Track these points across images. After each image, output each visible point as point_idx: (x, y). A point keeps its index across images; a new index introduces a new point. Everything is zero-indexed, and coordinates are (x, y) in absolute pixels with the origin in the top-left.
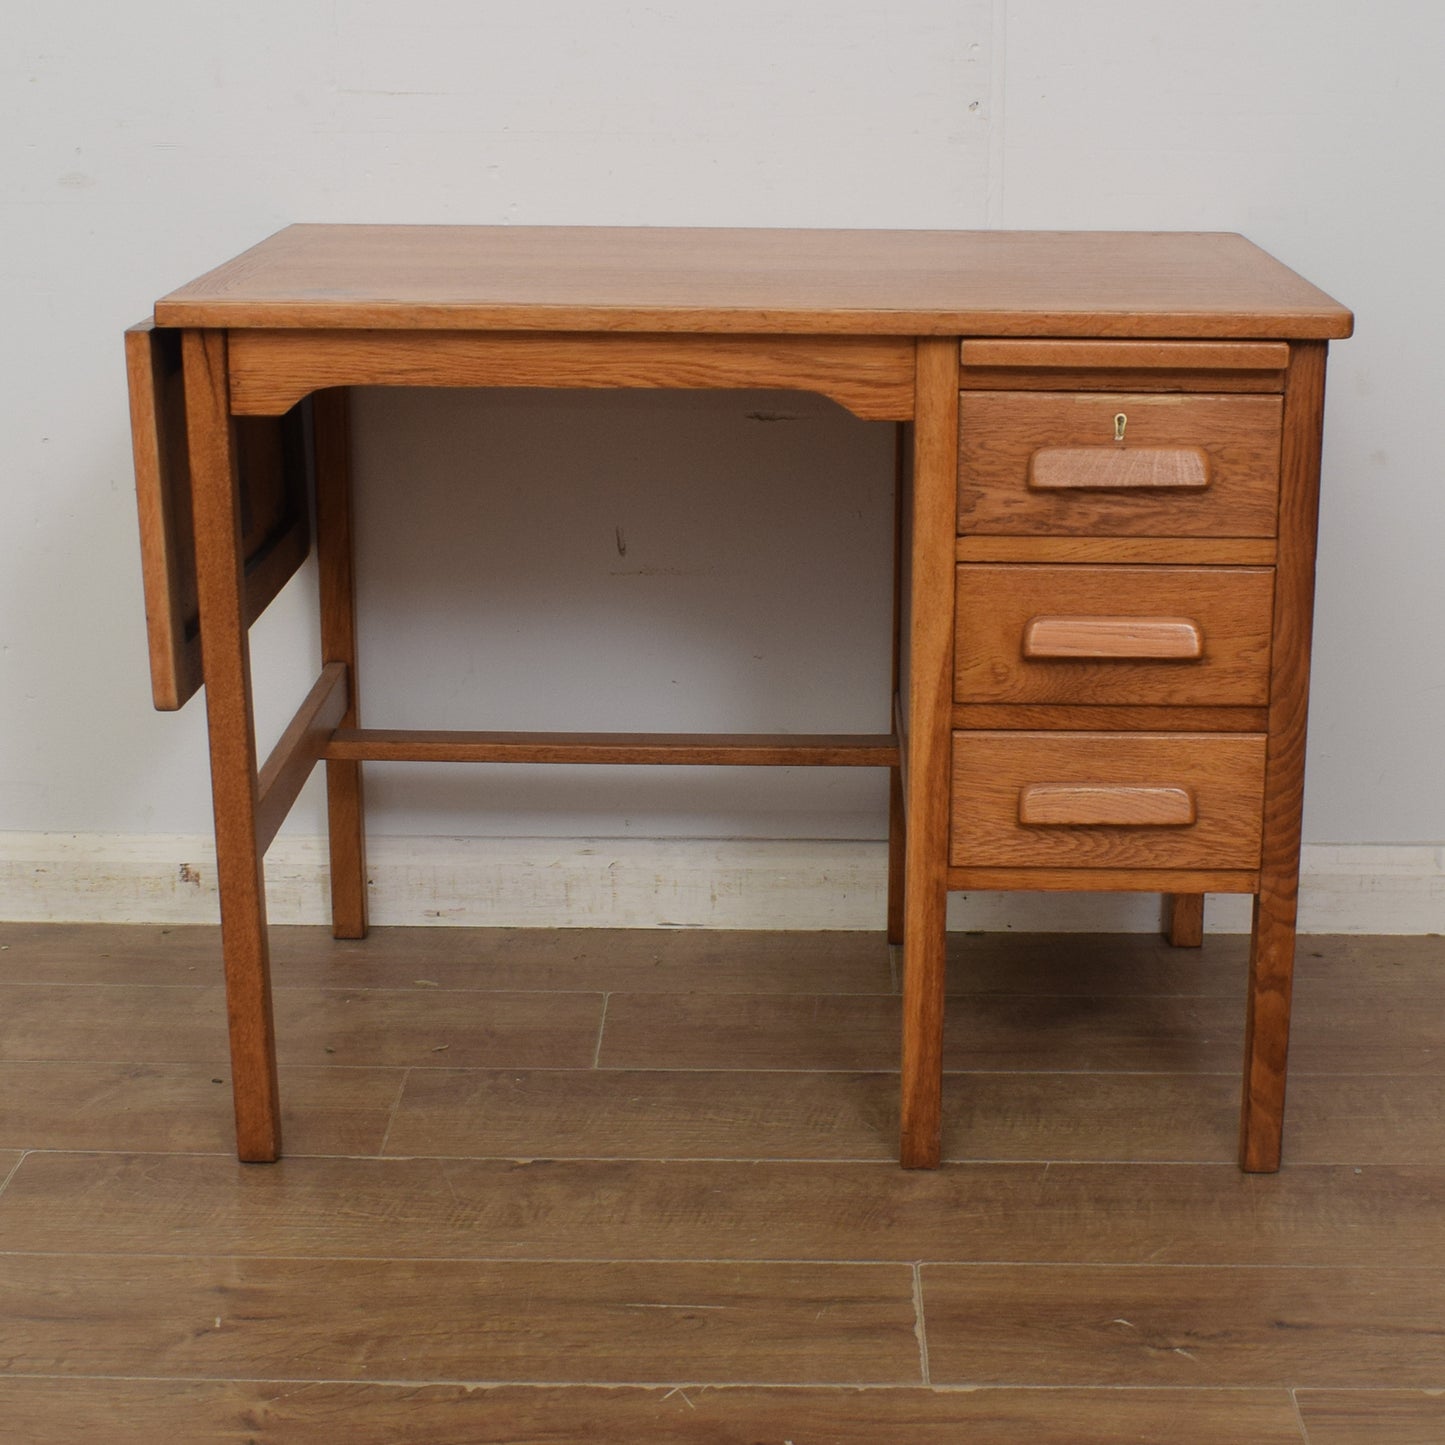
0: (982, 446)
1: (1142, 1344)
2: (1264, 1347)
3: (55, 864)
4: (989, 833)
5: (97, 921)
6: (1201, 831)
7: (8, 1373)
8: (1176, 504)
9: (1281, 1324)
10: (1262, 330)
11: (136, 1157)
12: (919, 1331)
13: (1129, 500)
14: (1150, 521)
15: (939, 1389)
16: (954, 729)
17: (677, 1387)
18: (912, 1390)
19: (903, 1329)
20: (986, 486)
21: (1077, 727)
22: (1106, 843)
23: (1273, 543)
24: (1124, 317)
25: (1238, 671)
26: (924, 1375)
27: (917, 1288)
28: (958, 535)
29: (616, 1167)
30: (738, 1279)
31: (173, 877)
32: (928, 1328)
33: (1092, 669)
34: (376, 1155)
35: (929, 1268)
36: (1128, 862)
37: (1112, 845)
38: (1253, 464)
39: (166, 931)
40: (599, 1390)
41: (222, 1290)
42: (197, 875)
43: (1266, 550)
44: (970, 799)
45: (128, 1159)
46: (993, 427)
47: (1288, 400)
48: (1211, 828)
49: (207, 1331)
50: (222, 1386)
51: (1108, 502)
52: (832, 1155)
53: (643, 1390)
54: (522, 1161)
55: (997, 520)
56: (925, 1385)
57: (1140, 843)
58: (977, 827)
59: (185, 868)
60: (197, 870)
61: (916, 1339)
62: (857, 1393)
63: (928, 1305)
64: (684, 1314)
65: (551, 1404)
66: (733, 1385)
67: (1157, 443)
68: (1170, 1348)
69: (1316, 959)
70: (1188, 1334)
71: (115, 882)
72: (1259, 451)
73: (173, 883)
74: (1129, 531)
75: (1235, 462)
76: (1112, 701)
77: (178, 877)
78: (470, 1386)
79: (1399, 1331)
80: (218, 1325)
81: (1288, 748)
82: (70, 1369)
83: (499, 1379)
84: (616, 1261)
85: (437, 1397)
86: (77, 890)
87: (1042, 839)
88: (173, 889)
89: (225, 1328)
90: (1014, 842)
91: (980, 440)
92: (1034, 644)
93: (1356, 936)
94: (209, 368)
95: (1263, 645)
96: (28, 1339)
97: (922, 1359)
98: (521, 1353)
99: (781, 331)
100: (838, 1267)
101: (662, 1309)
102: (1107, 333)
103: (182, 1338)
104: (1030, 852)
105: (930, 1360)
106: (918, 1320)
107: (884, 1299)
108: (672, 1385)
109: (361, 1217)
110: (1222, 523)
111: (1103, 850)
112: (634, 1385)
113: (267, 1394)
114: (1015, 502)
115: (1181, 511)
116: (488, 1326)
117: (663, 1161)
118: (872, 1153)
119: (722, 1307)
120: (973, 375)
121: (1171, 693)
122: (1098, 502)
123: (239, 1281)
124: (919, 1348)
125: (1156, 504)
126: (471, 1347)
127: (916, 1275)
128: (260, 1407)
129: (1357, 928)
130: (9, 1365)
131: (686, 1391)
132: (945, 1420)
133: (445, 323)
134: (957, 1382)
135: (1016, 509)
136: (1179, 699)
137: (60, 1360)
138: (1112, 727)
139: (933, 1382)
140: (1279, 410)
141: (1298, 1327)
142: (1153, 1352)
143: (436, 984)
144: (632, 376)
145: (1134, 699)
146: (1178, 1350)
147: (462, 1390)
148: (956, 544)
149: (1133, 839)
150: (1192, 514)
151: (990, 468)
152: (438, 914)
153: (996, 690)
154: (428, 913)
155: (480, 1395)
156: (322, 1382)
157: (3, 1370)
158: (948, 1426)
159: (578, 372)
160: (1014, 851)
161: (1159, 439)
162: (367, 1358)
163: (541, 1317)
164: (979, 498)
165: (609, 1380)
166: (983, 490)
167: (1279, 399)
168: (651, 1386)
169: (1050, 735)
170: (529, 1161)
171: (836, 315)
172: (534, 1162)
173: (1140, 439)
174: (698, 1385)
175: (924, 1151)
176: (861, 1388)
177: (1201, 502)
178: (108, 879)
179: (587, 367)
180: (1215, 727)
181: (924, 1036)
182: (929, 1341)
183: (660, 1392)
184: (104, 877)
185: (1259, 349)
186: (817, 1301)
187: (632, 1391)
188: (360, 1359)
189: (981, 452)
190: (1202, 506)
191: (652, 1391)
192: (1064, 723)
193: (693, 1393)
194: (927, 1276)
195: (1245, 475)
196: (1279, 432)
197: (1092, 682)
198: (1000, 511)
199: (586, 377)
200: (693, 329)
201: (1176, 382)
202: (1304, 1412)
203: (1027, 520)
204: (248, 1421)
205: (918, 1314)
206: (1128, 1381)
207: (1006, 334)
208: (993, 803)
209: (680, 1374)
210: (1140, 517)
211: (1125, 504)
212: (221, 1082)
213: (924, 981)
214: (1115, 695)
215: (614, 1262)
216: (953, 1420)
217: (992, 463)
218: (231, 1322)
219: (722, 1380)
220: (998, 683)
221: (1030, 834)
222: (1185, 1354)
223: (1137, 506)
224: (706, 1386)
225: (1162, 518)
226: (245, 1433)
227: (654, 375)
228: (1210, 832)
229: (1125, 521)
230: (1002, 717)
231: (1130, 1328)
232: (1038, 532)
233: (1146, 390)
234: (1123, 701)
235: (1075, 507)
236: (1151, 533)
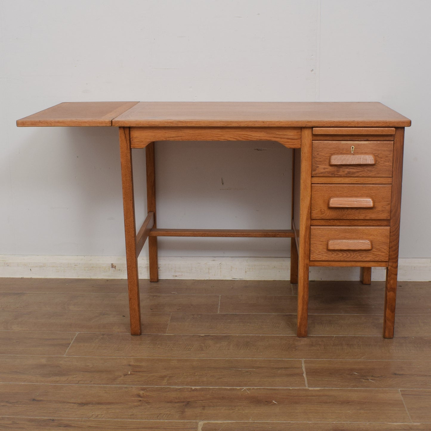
1: (361, 379)
2: (392, 379)
3: (80, 263)
4: (320, 252)
5: (90, 278)
6: (374, 251)
7: (78, 384)
8: (367, 168)
9: (395, 374)
10: (388, 125)
11: (105, 334)
12: (305, 375)
14: (360, 173)
15: (310, 389)
16: (311, 226)
17: (245, 388)
18: (303, 389)
19: (301, 375)
20: (319, 164)
21: (341, 225)
22: (349, 254)
23: (391, 178)
24: (353, 122)
25: (383, 211)
26: (306, 385)
27: (303, 365)
28: (312, 177)
29: (226, 337)
30: (258, 363)
31: (109, 267)
32: (307, 374)
33: (346, 210)
34: (165, 333)
35: (306, 360)
36: (356, 259)
37: (351, 255)
38: (386, 158)
39: (107, 280)
40: (225, 388)
41: (130, 365)
42: (115, 266)
43: (390, 180)
44: (315, 243)
45: (103, 335)
46: (321, 150)
47: (395, 142)
48: (376, 251)
49: (127, 375)
50: (132, 387)
51: (350, 168)
52: (280, 334)
53: (236, 389)
54: (202, 335)
55: (322, 173)
56: (307, 388)
57: (358, 254)
58: (317, 250)
59: (112, 264)
60: (115, 265)
61: (304, 377)
62: (290, 390)
63: (306, 369)
64: (245, 371)
65: (214, 392)
66: (259, 388)
67: (362, 153)
68: (368, 380)
69: (400, 287)
70: (372, 376)
71: (94, 268)
72: (388, 155)
73: (109, 269)
74: (355, 175)
75: (381, 158)
76: (351, 218)
77: (111, 267)
78: (193, 388)
79: (426, 376)
80: (129, 373)
81: (395, 230)
82: (94, 384)
83: (200, 386)
84: (228, 359)
85: (185, 390)
86: (85, 270)
87: (333, 253)
88: (109, 270)
89: (131, 374)
90: (326, 254)
91: (317, 153)
92: (332, 204)
93: (410, 282)
94: (125, 136)
95: (389, 204)
96: (82, 376)
97: (306, 382)
98: (205, 380)
99: (268, 126)
100: (283, 360)
101: (240, 370)
102: (349, 126)
103: (121, 376)
104: (330, 257)
105: (308, 382)
106: (304, 373)
107: (296, 368)
108: (243, 388)
109: (163, 348)
110: (378, 173)
111: (349, 256)
112: (234, 388)
113: (143, 389)
114: (326, 168)
115: (368, 170)
116: (196, 374)
117: (237, 335)
118: (290, 333)
119: (254, 370)
120: (316, 137)
121: (366, 216)
122: (347, 168)
123: (133, 363)
124: (305, 379)
125: (362, 169)
126: (193, 378)
127: (303, 362)
128: (141, 392)
129: (410, 279)
130: (78, 383)
131: (247, 389)
132: (312, 396)
133: (184, 125)
134: (315, 387)
135: (326, 170)
136: (368, 218)
137: (91, 381)
138: (351, 225)
139: (309, 387)
140: (393, 144)
141: (400, 375)
142: (364, 380)
143: (177, 293)
144: (230, 138)
145: (356, 218)
146: (370, 380)
147: (191, 389)
148: (311, 179)
149: (356, 253)
150: (371, 171)
151: (320, 160)
152: (176, 276)
153: (322, 216)
154: (173, 276)
155: (196, 390)
156: (156, 387)
157: (77, 383)
158: (313, 398)
159: (217, 137)
160: (326, 256)
161: (362, 152)
162: (167, 381)
163: (210, 372)
164: (317, 167)
165: (228, 386)
166: (318, 165)
167: (393, 142)
168: (239, 388)
169: (335, 227)
170: (204, 335)
171: (281, 122)
172: (205, 335)
173: (358, 152)
174: (250, 388)
175: (303, 333)
176: (291, 388)
177: (373, 168)
178: (93, 267)
179: (219, 135)
180: (376, 225)
181: (303, 303)
182: (307, 377)
183: (241, 389)
184: (92, 267)
185: (387, 129)
186: (278, 368)
187: (234, 389)
188: (166, 381)
189: (318, 156)
190: (373, 169)
191: (239, 389)
192: (338, 224)
193: (249, 389)
194: (305, 362)
195: (384, 161)
196: (393, 150)
197: (346, 214)
198: (323, 171)
199: (219, 138)
200: (246, 126)
201: (367, 138)
202: (402, 395)
203: (329, 173)
204: (139, 396)
205: (304, 371)
206: (357, 387)
207: (324, 126)
208: (321, 244)
209: (245, 385)
210: (358, 172)
211: (354, 169)
212: (125, 316)
213: (303, 290)
215: (227, 359)
216: (314, 396)
217: (321, 159)
218: (133, 373)
219: (256, 386)
220: (322, 214)
221: (330, 252)
222: (372, 381)
223: (357, 169)
224: (252, 388)
225: (363, 172)
226: (139, 399)
227: (236, 137)
228: (376, 252)
229: (354, 173)
230: (323, 222)
231: (358, 375)
232: (332, 176)
233: (359, 140)
234: (354, 218)
235: (341, 169)
236: (360, 176)
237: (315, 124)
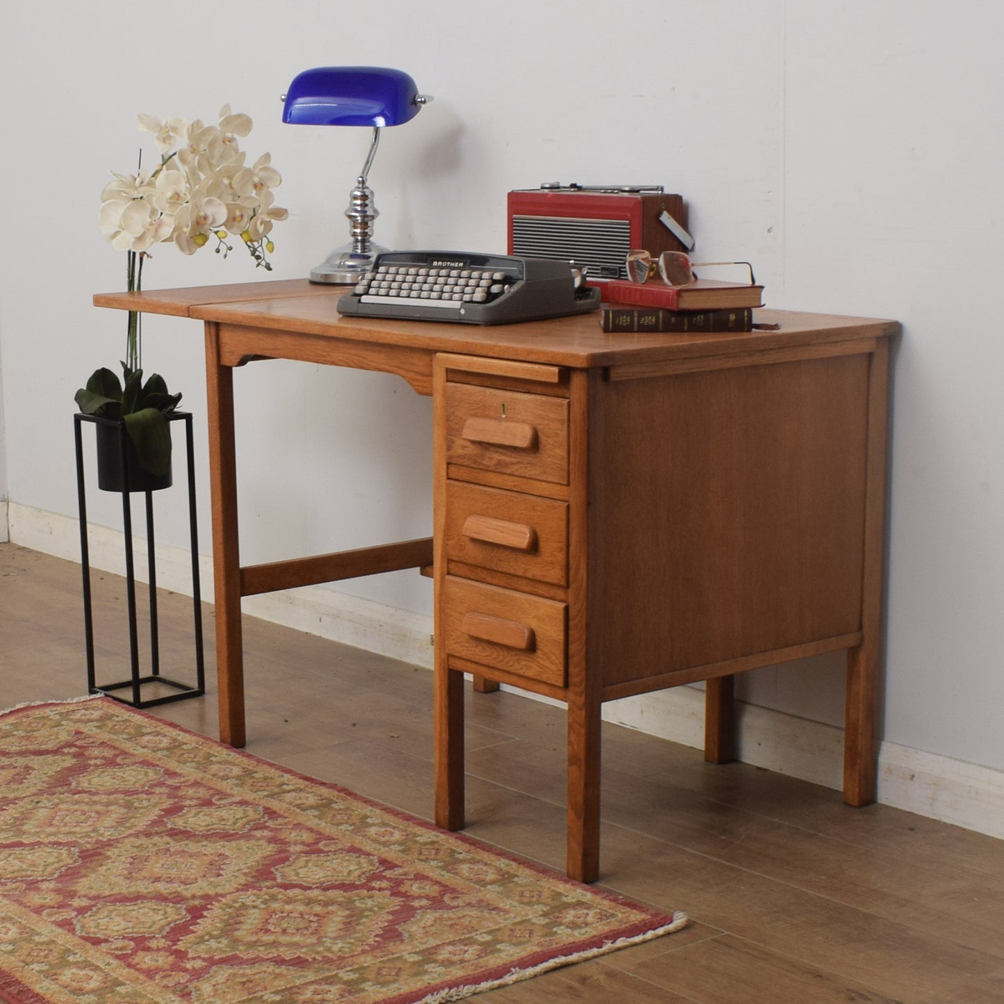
0: (453, 413)
3: (387, 623)
6: (540, 658)
8: (526, 458)
10: (550, 359)
13: (509, 453)
14: (516, 467)
16: (449, 574)
20: (455, 436)
21: (494, 583)
22: (502, 654)
23: (566, 488)
25: (552, 563)
28: (448, 464)
37: (504, 657)
38: (555, 439)
39: (416, 668)
43: (564, 492)
44: (451, 616)
46: (457, 404)
47: (572, 403)
48: (542, 656)
51: (501, 453)
55: (459, 456)
57: (516, 658)
67: (518, 421)
71: (406, 638)
72: (558, 431)
73: (427, 645)
74: (508, 471)
75: (549, 437)
76: (505, 570)
77: (429, 642)
81: (578, 615)
87: (478, 646)
90: (467, 645)
91: (452, 410)
94: (210, 340)
95: (563, 549)
102: (490, 354)
104: (473, 652)
110: (544, 473)
111: (501, 660)
114: (466, 447)
115: (528, 463)
120: (455, 375)
121: (526, 570)
122: (496, 452)
125: (519, 457)
133: (282, 327)
135: (467, 452)
136: (529, 575)
138: (508, 587)
140: (567, 408)
145: (512, 571)
148: (448, 467)
149: (512, 655)
150: (533, 465)
151: (455, 426)
153: (461, 554)
159: (323, 356)
160: (467, 650)
161: (518, 419)
164: (454, 443)
166: (454, 438)
167: (566, 402)
173: (512, 418)
177: (536, 458)
178: (404, 636)
179: (325, 354)
180: (547, 595)
189: (453, 417)
190: (536, 461)
192: (490, 580)
195: (553, 445)
196: (567, 422)
197: (496, 558)
198: (461, 452)
201: (528, 387)
203: (471, 459)
210: (513, 464)
211: (507, 455)
214: (504, 567)
217: (456, 424)
220: (462, 550)
221: (473, 642)
223: (511, 457)
228: (542, 659)
229: (507, 465)
230: (465, 570)
232: (474, 466)
233: (516, 389)
234: (508, 571)
235: (488, 454)
236: (516, 473)
237: (438, 345)
